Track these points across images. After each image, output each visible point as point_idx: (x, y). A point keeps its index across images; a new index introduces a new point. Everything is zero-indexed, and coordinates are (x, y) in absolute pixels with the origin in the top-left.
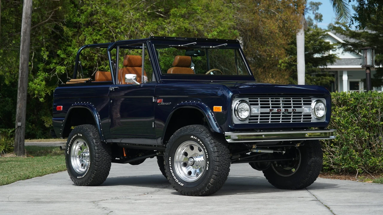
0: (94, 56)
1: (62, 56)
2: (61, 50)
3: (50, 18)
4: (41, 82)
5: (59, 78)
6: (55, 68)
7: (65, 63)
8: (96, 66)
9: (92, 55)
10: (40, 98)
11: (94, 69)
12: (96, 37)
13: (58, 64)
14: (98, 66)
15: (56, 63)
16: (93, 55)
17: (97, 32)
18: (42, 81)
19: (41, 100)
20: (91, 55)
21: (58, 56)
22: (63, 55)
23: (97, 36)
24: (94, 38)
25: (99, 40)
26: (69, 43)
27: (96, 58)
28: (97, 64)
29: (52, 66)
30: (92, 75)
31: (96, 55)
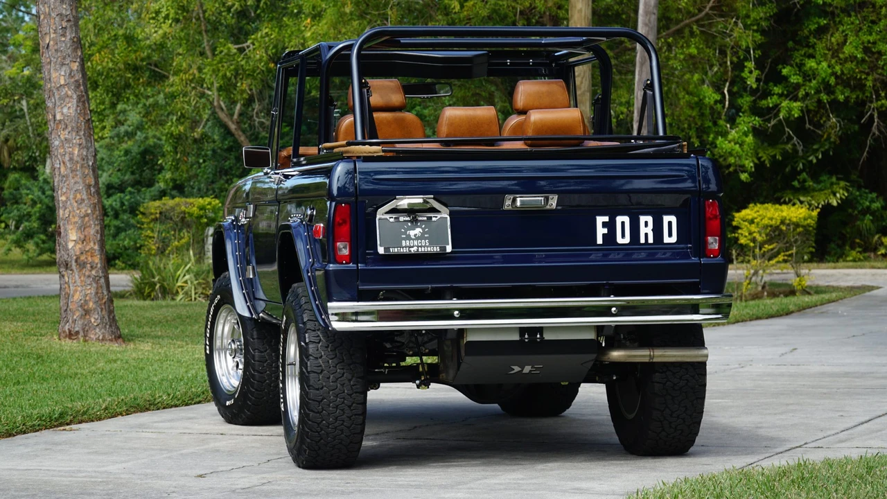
0: (866, 78)
1: (795, 79)
2: (792, 66)
3: (707, 9)
4: (744, 138)
5: (788, 127)
6: (777, 107)
7: (801, 93)
8: (871, 102)
9: (861, 78)
10: (742, 172)
11: (867, 107)
12: (869, 38)
13: (787, 96)
14: (874, 100)
15: (780, 96)
16: (863, 77)
17: (870, 24)
18: (747, 136)
19: (744, 177)
20: (858, 77)
21: (786, 78)
22: (795, 77)
23: (871, 34)
24: (866, 38)
25: (874, 43)
26: (811, 51)
27: (869, 84)
28: (874, 97)
29: (770, 102)
30: (862, 121)
31: (870, 78)
